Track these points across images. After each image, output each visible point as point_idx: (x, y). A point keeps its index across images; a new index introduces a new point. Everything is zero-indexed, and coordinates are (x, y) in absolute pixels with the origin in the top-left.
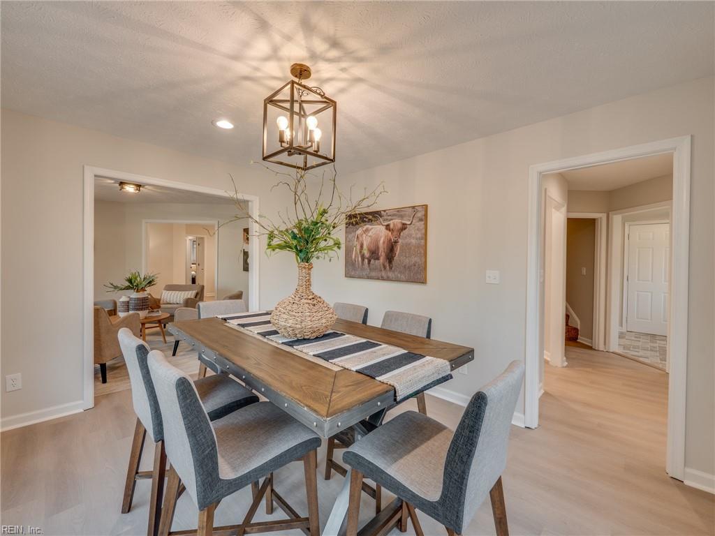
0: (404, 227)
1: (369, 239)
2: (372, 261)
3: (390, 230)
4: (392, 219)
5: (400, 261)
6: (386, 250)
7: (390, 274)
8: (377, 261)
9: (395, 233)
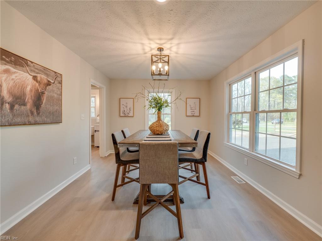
0: (49, 84)
1: (11, 83)
2: (17, 107)
3: (37, 81)
4: (39, 74)
5: (46, 108)
6: (33, 98)
7: (38, 119)
8: (23, 107)
9: (42, 86)
